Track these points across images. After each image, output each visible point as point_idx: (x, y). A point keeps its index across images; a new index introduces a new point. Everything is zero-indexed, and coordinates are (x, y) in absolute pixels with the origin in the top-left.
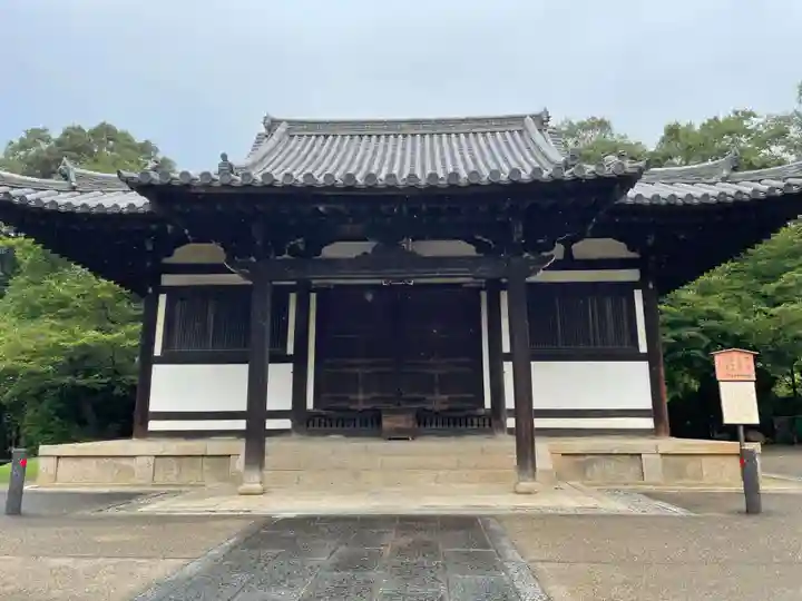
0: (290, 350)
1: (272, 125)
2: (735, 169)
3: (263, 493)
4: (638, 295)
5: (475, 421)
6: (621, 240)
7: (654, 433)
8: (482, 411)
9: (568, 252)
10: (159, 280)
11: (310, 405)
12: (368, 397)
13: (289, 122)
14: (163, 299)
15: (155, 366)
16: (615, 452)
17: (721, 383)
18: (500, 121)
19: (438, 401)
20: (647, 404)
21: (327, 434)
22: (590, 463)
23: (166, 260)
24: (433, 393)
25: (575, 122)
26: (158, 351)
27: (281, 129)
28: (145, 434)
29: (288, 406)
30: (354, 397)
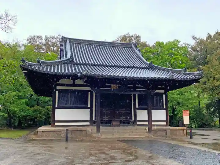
0: (89, 106)
4: (164, 96)
5: (130, 123)
7: (166, 125)
8: (132, 121)
10: (56, 88)
11: (94, 119)
12: (108, 117)
13: (69, 38)
14: (57, 92)
15: (56, 109)
17: (184, 117)
19: (123, 118)
20: (165, 119)
23: (58, 83)
24: (122, 116)
26: (56, 106)
27: (68, 41)
28: (54, 126)
29: (89, 119)
30: (104, 117)
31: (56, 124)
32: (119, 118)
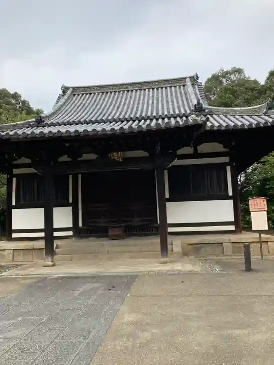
0: (71, 201)
1: (65, 90)
2: (270, 109)
3: (53, 265)
4: (228, 169)
6: (221, 143)
7: (235, 232)
9: (196, 150)
10: (13, 172)
11: (80, 225)
13: (72, 88)
14: (14, 180)
15: (13, 210)
16: (211, 242)
17: (252, 213)
18: (174, 81)
19: (136, 221)
20: (232, 219)
21: (88, 237)
22: (201, 248)
23: (15, 162)
24: (134, 217)
25: (225, 70)
26: (14, 203)
27: (69, 92)
28: (11, 239)
29: (71, 225)
30: (99, 221)
31: (14, 235)
32: (130, 221)
